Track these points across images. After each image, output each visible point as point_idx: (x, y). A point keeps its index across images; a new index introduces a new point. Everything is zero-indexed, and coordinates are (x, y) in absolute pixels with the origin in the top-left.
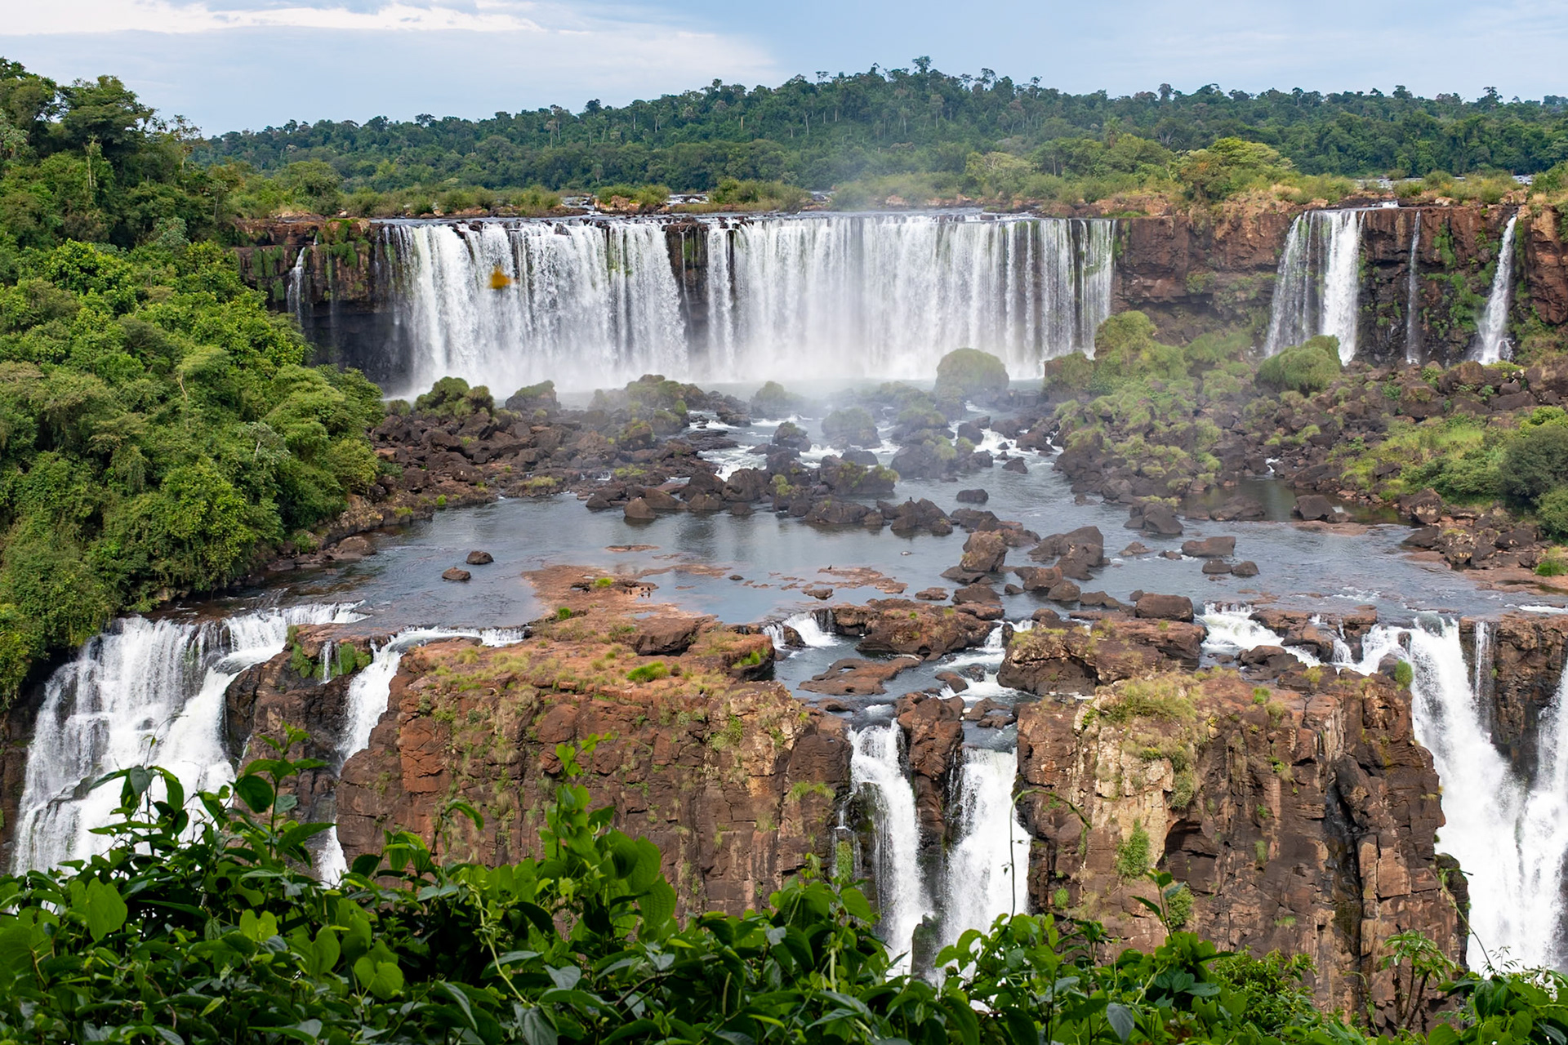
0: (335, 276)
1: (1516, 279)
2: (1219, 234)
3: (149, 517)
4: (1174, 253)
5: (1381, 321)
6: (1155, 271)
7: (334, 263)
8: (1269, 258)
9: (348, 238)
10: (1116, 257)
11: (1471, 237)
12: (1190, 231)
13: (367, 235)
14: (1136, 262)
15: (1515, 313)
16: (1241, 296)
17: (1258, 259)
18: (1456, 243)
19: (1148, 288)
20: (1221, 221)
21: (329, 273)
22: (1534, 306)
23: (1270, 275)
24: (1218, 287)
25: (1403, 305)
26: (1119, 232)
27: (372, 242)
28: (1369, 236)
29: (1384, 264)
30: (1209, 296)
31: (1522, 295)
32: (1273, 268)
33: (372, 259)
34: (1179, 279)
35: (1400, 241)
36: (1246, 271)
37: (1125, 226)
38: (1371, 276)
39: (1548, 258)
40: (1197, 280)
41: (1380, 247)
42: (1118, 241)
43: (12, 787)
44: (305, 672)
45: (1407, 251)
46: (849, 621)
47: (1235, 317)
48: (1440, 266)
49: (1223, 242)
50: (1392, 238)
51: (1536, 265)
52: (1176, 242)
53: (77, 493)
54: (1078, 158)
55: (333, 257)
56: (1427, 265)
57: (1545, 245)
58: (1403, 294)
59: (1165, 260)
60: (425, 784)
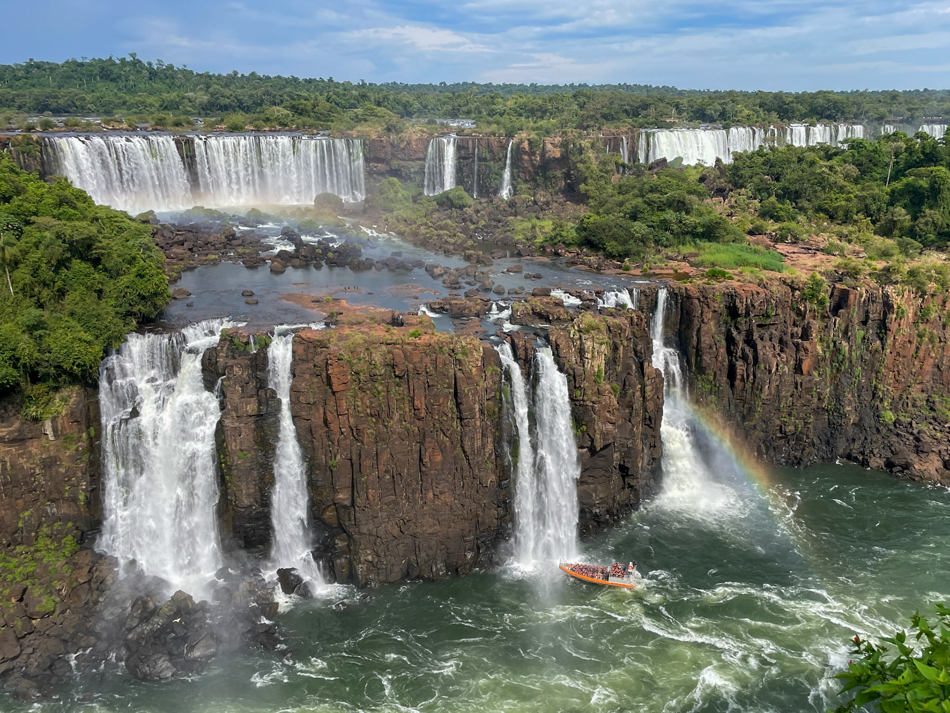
0: (25, 162)
1: (513, 165)
2: (402, 146)
3: (128, 287)
4: (386, 153)
5: (466, 180)
6: (379, 160)
7: (24, 156)
8: (422, 156)
9: (28, 144)
10: (364, 155)
11: (496, 149)
12: (391, 144)
13: (37, 142)
14: (372, 156)
15: (513, 177)
16: (412, 170)
17: (417, 156)
18: (491, 151)
19: (376, 167)
20: (403, 141)
21: (22, 160)
22: (521, 174)
23: (422, 162)
24: (403, 167)
25: (473, 174)
26: (365, 144)
27: (41, 145)
28: (459, 148)
29: (464, 158)
30: (400, 170)
31: (515, 171)
32: (424, 159)
33: (42, 154)
34: (388, 163)
35: (471, 150)
36: (413, 160)
37: (367, 142)
38: (460, 163)
39: (526, 157)
40: (395, 164)
41: (463, 152)
42: (364, 148)
43: (95, 417)
44: (242, 349)
45: (474, 154)
46: (437, 306)
47: (410, 178)
48: (485, 159)
49: (404, 149)
50: (468, 149)
51: (522, 159)
52: (386, 149)
53: (94, 279)
54: (302, 110)
55: (23, 153)
56: (481, 159)
57: (525, 153)
58: (472, 170)
59: (383, 156)
60: (342, 387)
